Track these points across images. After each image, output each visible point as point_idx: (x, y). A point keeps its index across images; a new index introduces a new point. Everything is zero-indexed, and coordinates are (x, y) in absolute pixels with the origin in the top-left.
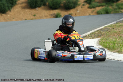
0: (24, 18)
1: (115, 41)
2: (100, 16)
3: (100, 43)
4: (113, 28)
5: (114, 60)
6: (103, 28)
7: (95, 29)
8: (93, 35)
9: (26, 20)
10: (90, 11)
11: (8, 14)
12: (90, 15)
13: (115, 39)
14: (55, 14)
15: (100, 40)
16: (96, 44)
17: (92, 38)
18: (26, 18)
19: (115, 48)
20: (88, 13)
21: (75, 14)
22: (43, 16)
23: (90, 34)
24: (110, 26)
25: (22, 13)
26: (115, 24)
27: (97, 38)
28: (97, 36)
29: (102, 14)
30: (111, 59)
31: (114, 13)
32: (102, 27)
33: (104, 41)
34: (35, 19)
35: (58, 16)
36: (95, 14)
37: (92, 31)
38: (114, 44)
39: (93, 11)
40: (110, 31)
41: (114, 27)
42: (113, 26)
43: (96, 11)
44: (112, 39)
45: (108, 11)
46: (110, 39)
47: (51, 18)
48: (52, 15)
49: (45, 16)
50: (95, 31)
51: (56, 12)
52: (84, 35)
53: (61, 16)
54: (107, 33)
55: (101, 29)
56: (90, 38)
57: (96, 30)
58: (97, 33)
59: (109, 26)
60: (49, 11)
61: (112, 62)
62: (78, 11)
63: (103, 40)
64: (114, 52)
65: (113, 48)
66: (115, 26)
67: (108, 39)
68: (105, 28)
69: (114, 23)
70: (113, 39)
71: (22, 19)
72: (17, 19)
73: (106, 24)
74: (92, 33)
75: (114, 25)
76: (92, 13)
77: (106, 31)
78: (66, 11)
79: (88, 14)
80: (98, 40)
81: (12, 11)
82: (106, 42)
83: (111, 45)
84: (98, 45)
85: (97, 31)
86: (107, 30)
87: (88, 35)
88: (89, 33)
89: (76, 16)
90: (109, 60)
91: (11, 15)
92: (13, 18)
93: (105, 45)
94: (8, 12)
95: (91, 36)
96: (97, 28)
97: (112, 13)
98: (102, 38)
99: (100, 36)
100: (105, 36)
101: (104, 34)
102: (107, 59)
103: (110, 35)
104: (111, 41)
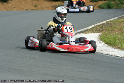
0: (25, 8)
1: (116, 37)
3: (102, 38)
4: (115, 24)
5: (114, 56)
6: (105, 23)
7: (97, 23)
8: (94, 30)
9: (27, 10)
10: (92, 4)
11: (9, 3)
13: (116, 35)
14: (56, 6)
15: (102, 35)
16: (97, 39)
17: (94, 33)
18: (27, 8)
19: (116, 44)
22: (45, 7)
23: (92, 28)
24: (112, 22)
27: (99, 33)
28: (98, 31)
29: (103, 8)
30: (111, 55)
31: (116, 8)
32: (104, 22)
33: (105, 36)
34: (36, 10)
36: (97, 8)
37: (94, 25)
38: (115, 40)
39: (95, 5)
40: (112, 27)
41: (115, 23)
42: (115, 21)
43: (98, 5)
44: (113, 34)
45: (111, 6)
46: (112, 34)
48: (53, 6)
49: (47, 7)
50: (97, 26)
51: (57, 3)
52: (86, 29)
55: (103, 24)
56: (92, 33)
58: (98, 27)
60: (51, 2)
61: (112, 58)
63: (104, 35)
64: (115, 48)
65: (114, 44)
66: (117, 21)
67: (110, 34)
68: (107, 23)
69: (116, 18)
70: (115, 35)
71: (23, 9)
72: (18, 8)
73: (108, 19)
74: (93, 28)
77: (107, 26)
80: (100, 35)
82: (107, 38)
83: (112, 41)
84: (99, 40)
85: (98, 26)
87: (90, 29)
88: (90, 27)
90: (109, 56)
91: (12, 4)
92: (15, 8)
93: (106, 40)
95: (92, 31)
96: (99, 23)
97: (114, 8)
98: (103, 33)
99: (102, 31)
100: (107, 31)
101: (105, 29)
102: (108, 55)
103: (111, 31)
104: (112, 37)
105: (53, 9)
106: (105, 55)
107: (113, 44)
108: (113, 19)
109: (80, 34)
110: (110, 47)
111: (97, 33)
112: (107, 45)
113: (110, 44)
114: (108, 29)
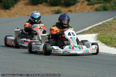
0: (26, 14)
1: (112, 36)
2: (99, 13)
3: (98, 38)
6: (101, 24)
7: (93, 25)
8: (92, 31)
10: (89, 7)
11: (12, 10)
12: (89, 11)
13: (112, 34)
14: (55, 10)
15: (98, 35)
16: (94, 39)
17: (91, 34)
18: (29, 14)
19: (112, 43)
20: (87, 9)
21: (75, 11)
22: (45, 12)
23: (89, 30)
24: (108, 23)
25: (25, 9)
26: (112, 20)
27: (96, 33)
28: (95, 32)
29: (100, 10)
30: (108, 54)
31: (111, 10)
33: (102, 36)
35: (59, 12)
36: (94, 11)
38: (111, 39)
39: (92, 8)
40: (107, 27)
42: (111, 22)
43: (95, 8)
45: (106, 8)
46: (108, 34)
47: (52, 14)
48: (52, 11)
49: (47, 12)
51: (57, 8)
52: (83, 30)
53: (61, 12)
55: (99, 25)
56: (89, 34)
57: (95, 25)
58: (95, 28)
59: (107, 22)
60: (50, 7)
61: (109, 56)
62: (78, 8)
63: (100, 35)
64: (111, 47)
67: (106, 34)
68: (103, 24)
71: (24, 15)
72: (20, 14)
74: (90, 29)
76: (91, 10)
77: (103, 27)
78: (66, 8)
79: (87, 11)
80: (96, 36)
81: (15, 7)
82: (104, 38)
83: (108, 40)
84: (96, 40)
85: (95, 27)
86: (104, 26)
87: (87, 31)
88: (87, 29)
89: (75, 13)
91: (14, 11)
92: (17, 14)
93: (103, 40)
94: (12, 8)
95: (90, 32)
98: (100, 33)
99: (98, 32)
100: (103, 32)
101: (102, 30)
102: (105, 53)
103: (107, 31)
104: (108, 36)
105: (53, 13)
106: (102, 53)
107: (109, 43)
108: (109, 20)
109: (79, 35)
110: (106, 46)
111: (94, 33)
112: (104, 44)
113: (106, 43)
114: (105, 30)
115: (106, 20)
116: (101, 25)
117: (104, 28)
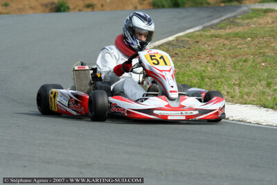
1: (204, 71)
4: (197, 42)
6: (173, 41)
7: (154, 42)
13: (202, 67)
14: (53, 3)
24: (189, 37)
26: (199, 31)
29: (163, 7)
32: (171, 38)
33: (177, 70)
34: (7, 13)
35: (62, 9)
38: (202, 78)
40: (189, 48)
41: (198, 39)
42: (197, 36)
44: (196, 66)
46: (192, 65)
48: (46, 6)
50: (155, 47)
53: (68, 8)
54: (184, 51)
55: (168, 43)
57: (157, 44)
59: (187, 36)
66: (201, 36)
67: (188, 65)
68: (177, 39)
69: (197, 28)
70: (199, 68)
73: (180, 32)
75: (198, 33)
77: (180, 47)
83: (195, 81)
85: (159, 47)
86: (181, 45)
89: (103, 10)
96: (159, 40)
97: (187, 6)
100: (180, 59)
101: (176, 54)
103: (189, 57)
108: (192, 30)
114: (183, 55)
115: (183, 31)
116: (174, 43)
117: (183, 50)
